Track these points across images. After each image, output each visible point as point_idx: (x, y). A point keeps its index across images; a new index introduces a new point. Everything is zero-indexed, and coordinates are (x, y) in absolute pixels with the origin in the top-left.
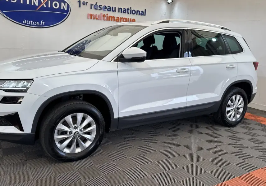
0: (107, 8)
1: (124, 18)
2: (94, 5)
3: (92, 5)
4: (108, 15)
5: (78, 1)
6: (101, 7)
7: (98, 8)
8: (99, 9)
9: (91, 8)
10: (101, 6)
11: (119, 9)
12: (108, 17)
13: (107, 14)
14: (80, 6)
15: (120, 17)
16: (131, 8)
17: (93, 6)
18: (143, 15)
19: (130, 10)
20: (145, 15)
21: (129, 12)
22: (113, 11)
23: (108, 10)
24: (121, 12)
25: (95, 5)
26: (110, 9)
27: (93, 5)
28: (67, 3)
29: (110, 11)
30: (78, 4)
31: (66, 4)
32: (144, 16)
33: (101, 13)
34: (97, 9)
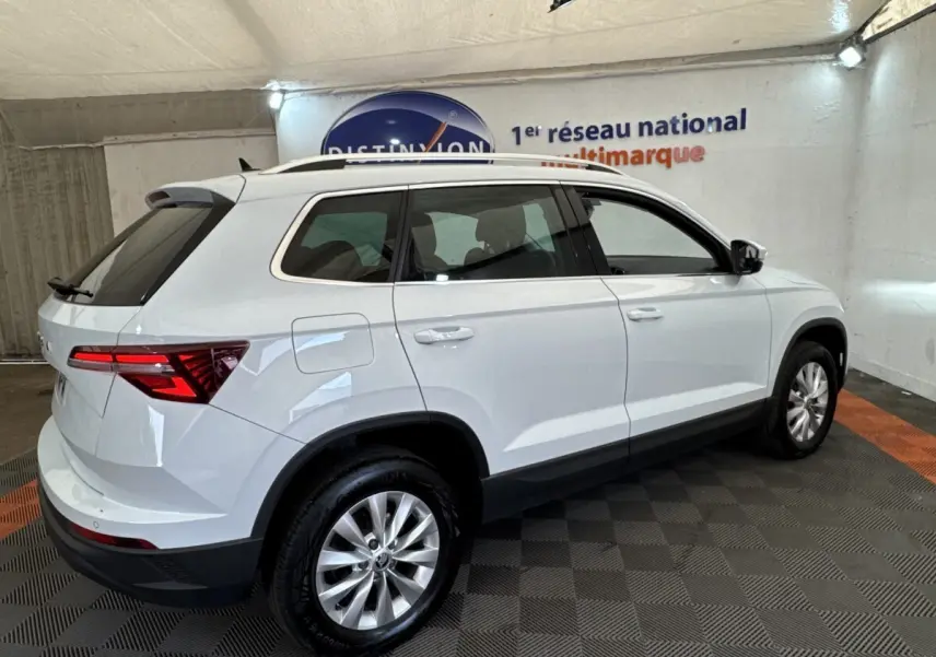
0: (601, 130)
1: (662, 150)
2: (559, 130)
3: (552, 132)
4: (605, 152)
5: (514, 130)
6: (580, 131)
7: (573, 136)
8: (576, 139)
9: (551, 140)
10: (581, 128)
11: (641, 125)
12: (605, 156)
13: (602, 149)
14: (518, 142)
15: (644, 151)
16: (685, 115)
17: (556, 136)
18: (735, 128)
19: (681, 121)
20: (743, 127)
21: (680, 127)
22: (620, 135)
23: (603, 136)
24: (650, 133)
25: (562, 131)
26: (608, 132)
27: (556, 130)
28: (481, 139)
29: (611, 136)
30: (513, 136)
31: (481, 144)
32: (739, 132)
33: (583, 150)
34: (569, 140)
